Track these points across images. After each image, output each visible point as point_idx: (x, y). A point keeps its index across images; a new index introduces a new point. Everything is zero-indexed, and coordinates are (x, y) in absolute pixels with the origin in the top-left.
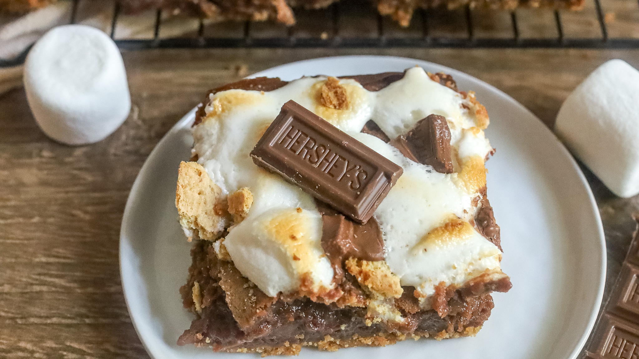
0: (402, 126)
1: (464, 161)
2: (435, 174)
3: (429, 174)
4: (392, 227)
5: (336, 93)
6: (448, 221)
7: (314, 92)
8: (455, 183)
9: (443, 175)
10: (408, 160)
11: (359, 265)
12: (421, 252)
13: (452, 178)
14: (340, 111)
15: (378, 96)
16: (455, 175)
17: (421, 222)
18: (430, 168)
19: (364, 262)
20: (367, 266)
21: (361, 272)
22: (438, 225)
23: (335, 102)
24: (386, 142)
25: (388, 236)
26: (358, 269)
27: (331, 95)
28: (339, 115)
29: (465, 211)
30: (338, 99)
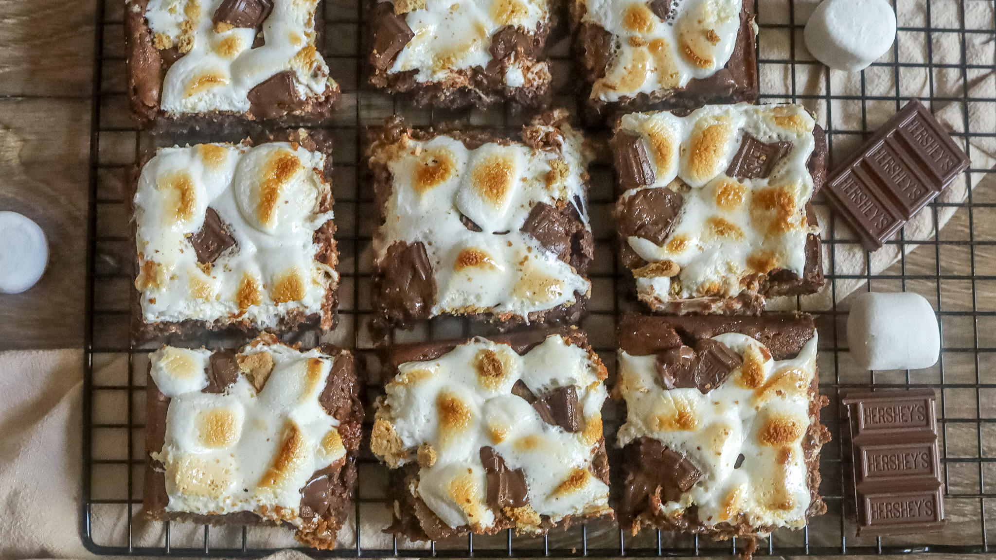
0: (542, 389)
1: (587, 421)
2: (566, 434)
3: (561, 435)
4: (534, 480)
5: (494, 365)
6: (573, 474)
7: (477, 363)
8: (580, 441)
9: (571, 434)
10: (547, 424)
11: (512, 510)
12: (554, 500)
13: (578, 438)
14: (497, 379)
15: (525, 363)
16: (580, 434)
17: (554, 475)
18: (562, 429)
19: (516, 509)
20: (517, 511)
21: (513, 515)
22: (566, 479)
23: (493, 373)
24: (530, 403)
25: (531, 487)
26: (511, 513)
27: (490, 368)
28: (497, 382)
29: (585, 461)
30: (495, 372)
